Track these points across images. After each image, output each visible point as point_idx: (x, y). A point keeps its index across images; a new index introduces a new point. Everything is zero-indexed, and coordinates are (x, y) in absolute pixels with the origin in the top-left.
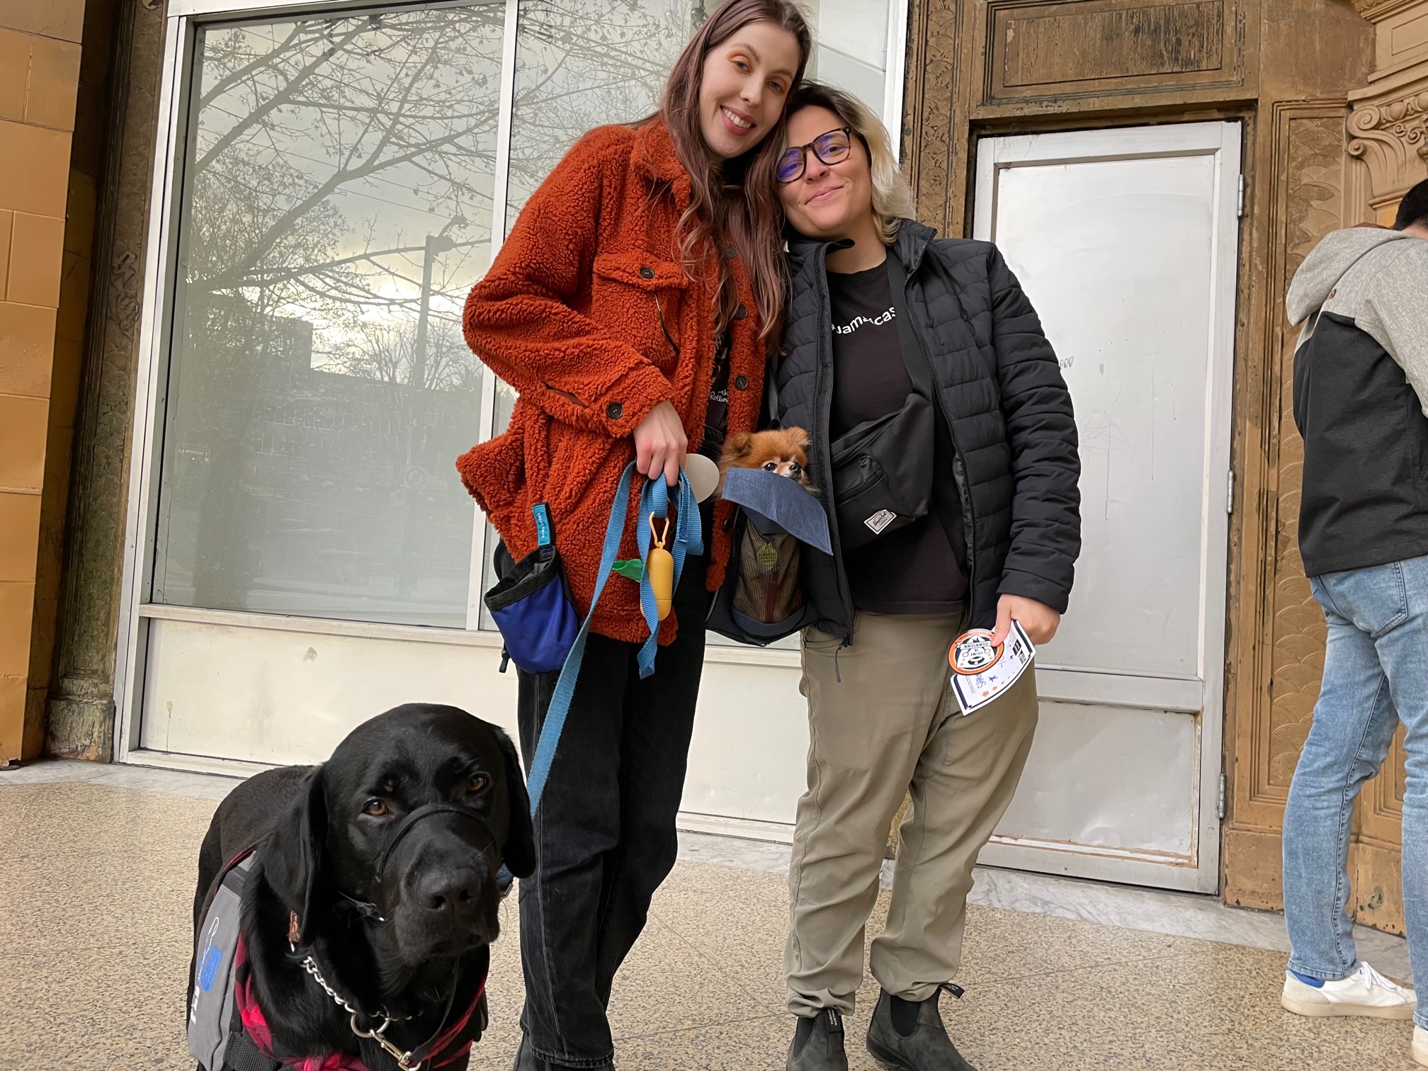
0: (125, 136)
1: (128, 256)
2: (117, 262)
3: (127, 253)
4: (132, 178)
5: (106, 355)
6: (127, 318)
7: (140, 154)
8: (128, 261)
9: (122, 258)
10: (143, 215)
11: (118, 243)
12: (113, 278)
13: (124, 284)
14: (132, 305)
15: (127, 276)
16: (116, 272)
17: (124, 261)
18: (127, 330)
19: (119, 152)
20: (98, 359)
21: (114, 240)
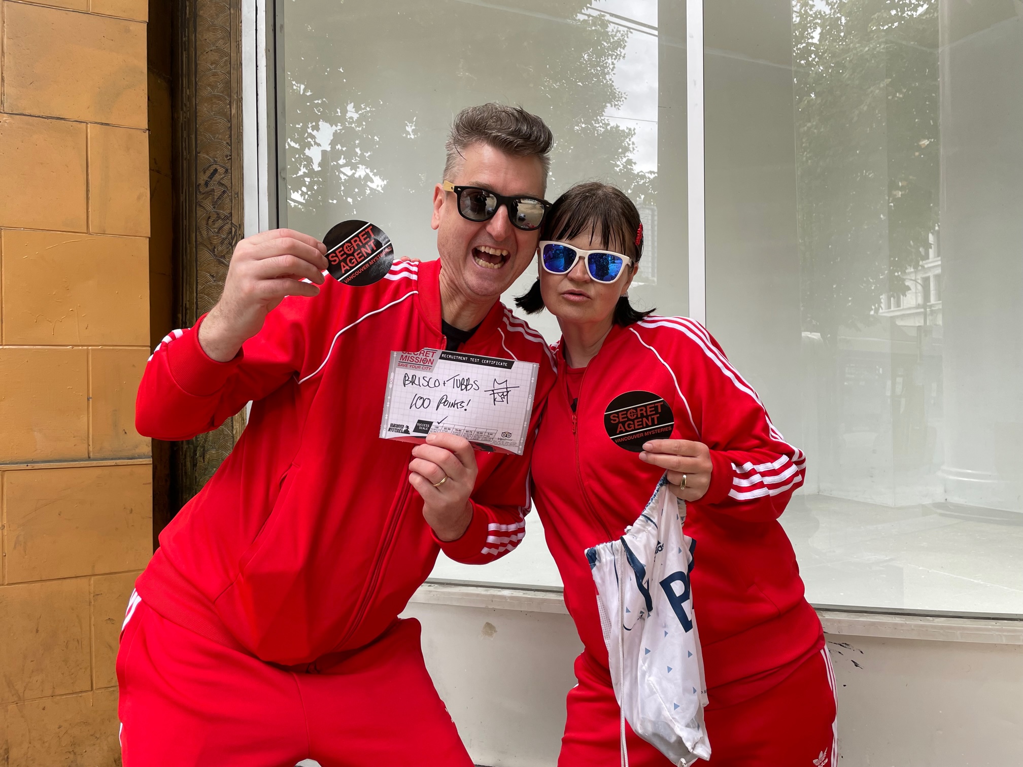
0: (199, 29)
1: (216, 171)
2: (203, 178)
3: (215, 166)
4: (212, 79)
5: (200, 287)
6: (222, 243)
7: (218, 50)
8: (217, 177)
9: (208, 173)
10: (230, 121)
11: (203, 155)
12: (200, 197)
13: (214, 204)
14: (227, 227)
15: (217, 194)
16: (202, 189)
17: (211, 177)
18: (224, 257)
19: (192, 50)
20: (191, 293)
21: (197, 153)
